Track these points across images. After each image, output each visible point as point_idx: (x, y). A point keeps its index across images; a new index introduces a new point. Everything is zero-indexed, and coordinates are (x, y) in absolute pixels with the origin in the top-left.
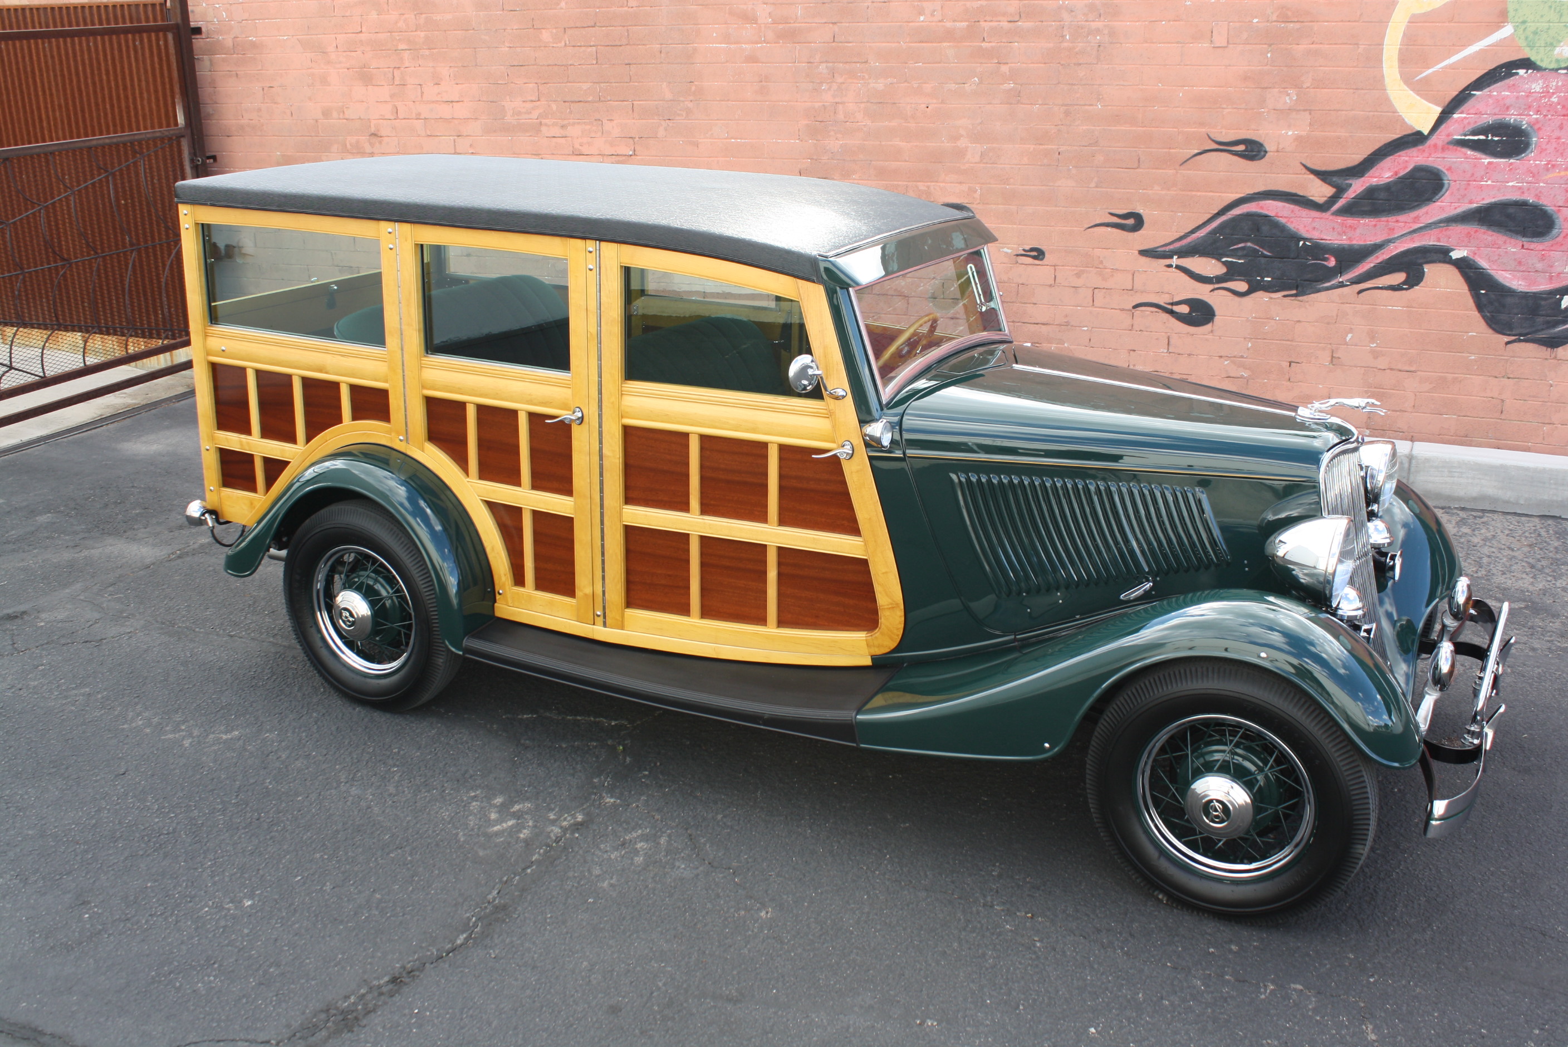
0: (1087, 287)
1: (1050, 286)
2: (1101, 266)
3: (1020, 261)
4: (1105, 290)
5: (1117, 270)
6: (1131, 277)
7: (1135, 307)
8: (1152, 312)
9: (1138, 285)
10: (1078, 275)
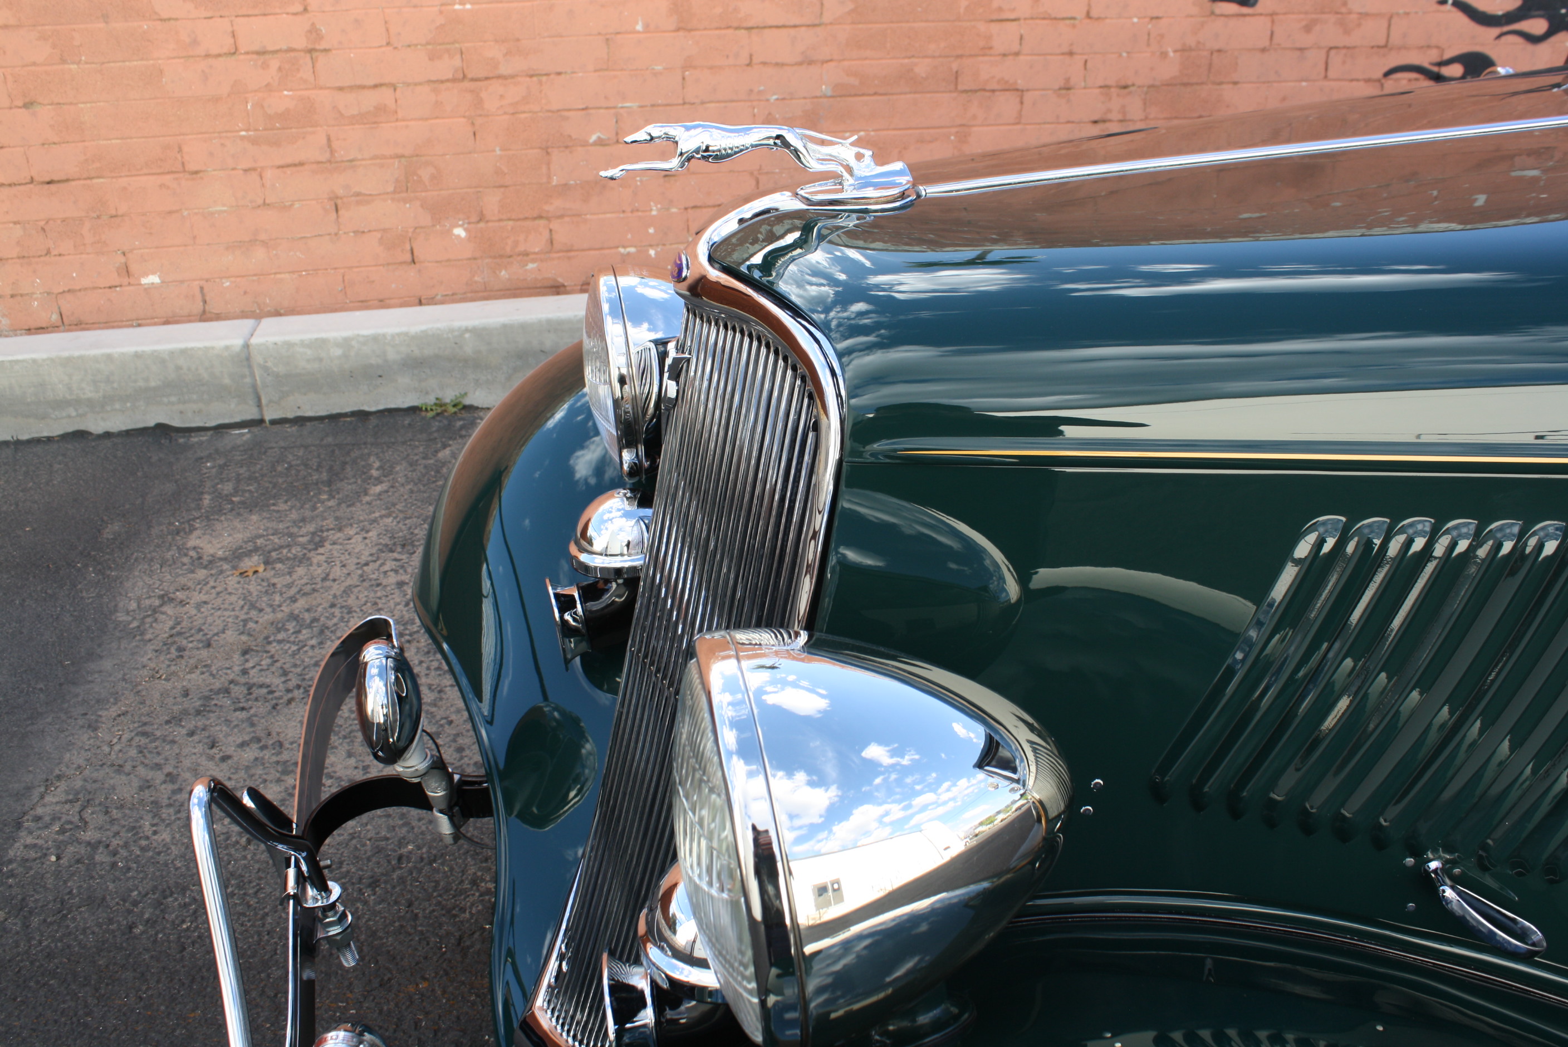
0: (1319, 48)
1: (1263, 50)
2: (1344, 10)
3: (1218, 11)
4: (1344, 51)
5: (1367, 15)
6: (1385, 24)
7: (1388, 74)
8: (1410, 80)
9: (1395, 39)
10: (1308, 29)
